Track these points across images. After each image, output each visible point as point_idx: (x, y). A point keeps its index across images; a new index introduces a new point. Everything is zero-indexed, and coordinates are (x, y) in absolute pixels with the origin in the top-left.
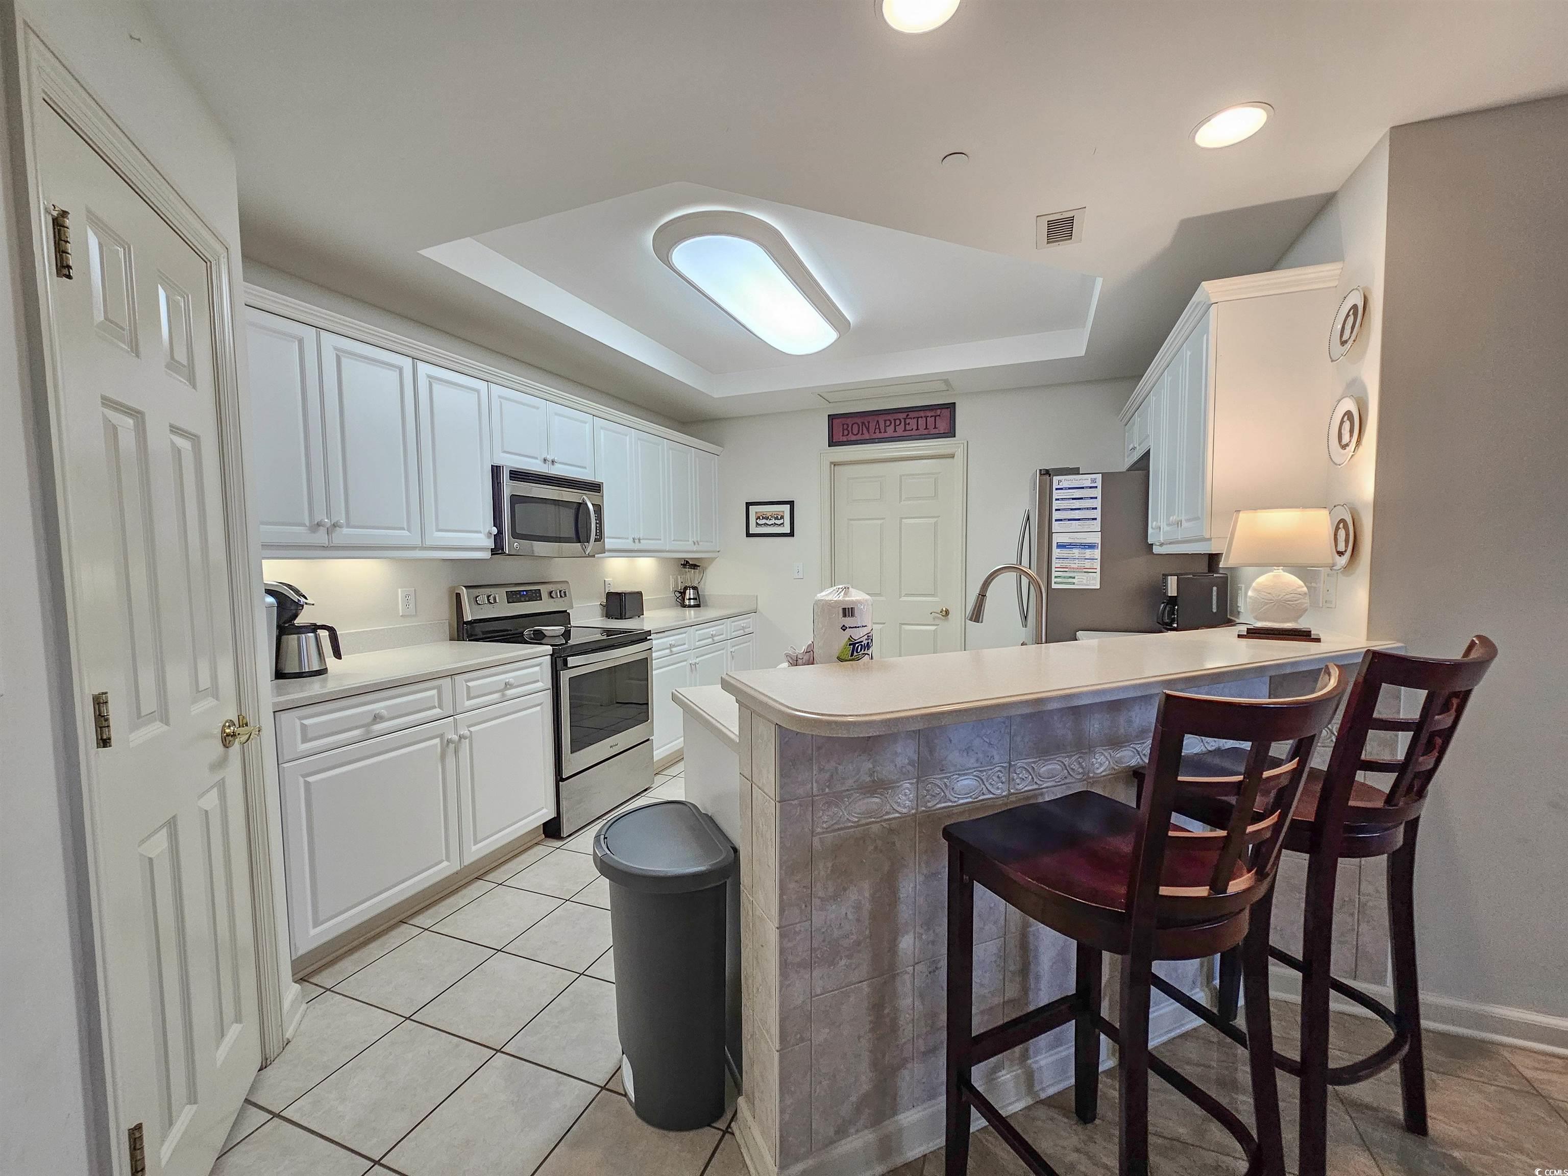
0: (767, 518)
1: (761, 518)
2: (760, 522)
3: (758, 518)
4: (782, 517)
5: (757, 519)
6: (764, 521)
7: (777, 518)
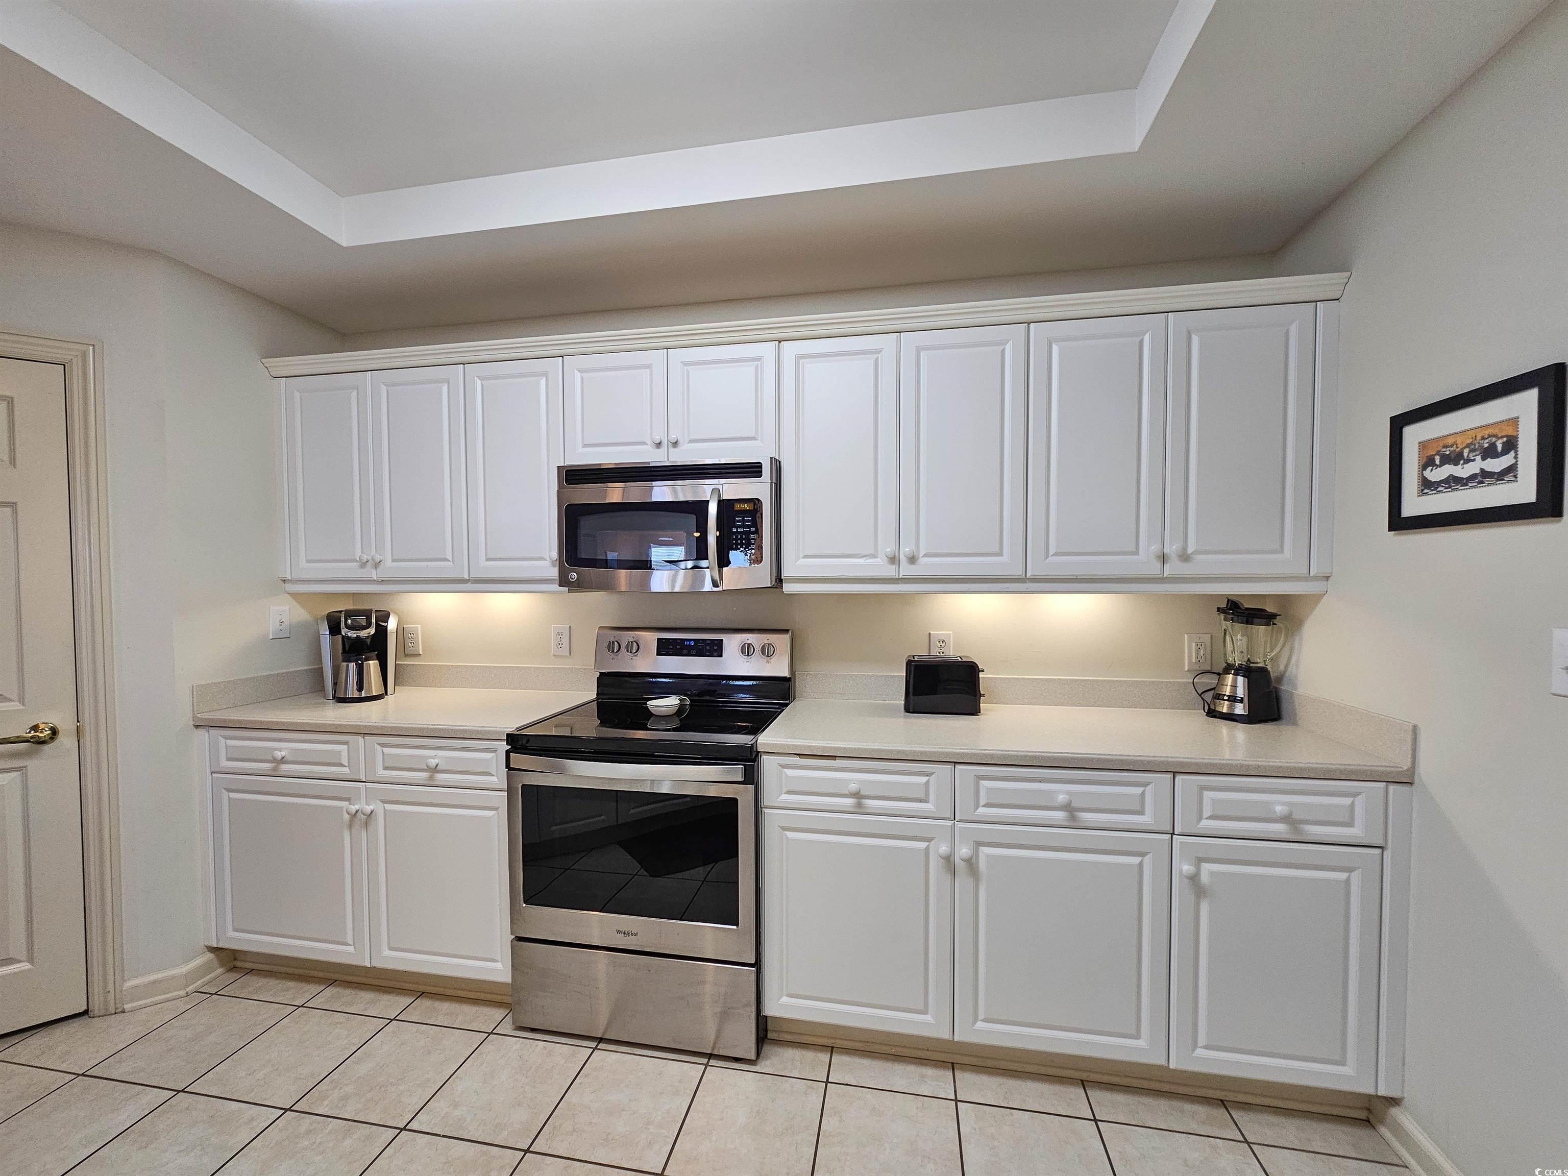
0: (1456, 459)
1: (1437, 460)
2: (1436, 475)
3: (1429, 463)
4: (1511, 445)
5: (1424, 468)
6: (1448, 470)
7: (1490, 453)
